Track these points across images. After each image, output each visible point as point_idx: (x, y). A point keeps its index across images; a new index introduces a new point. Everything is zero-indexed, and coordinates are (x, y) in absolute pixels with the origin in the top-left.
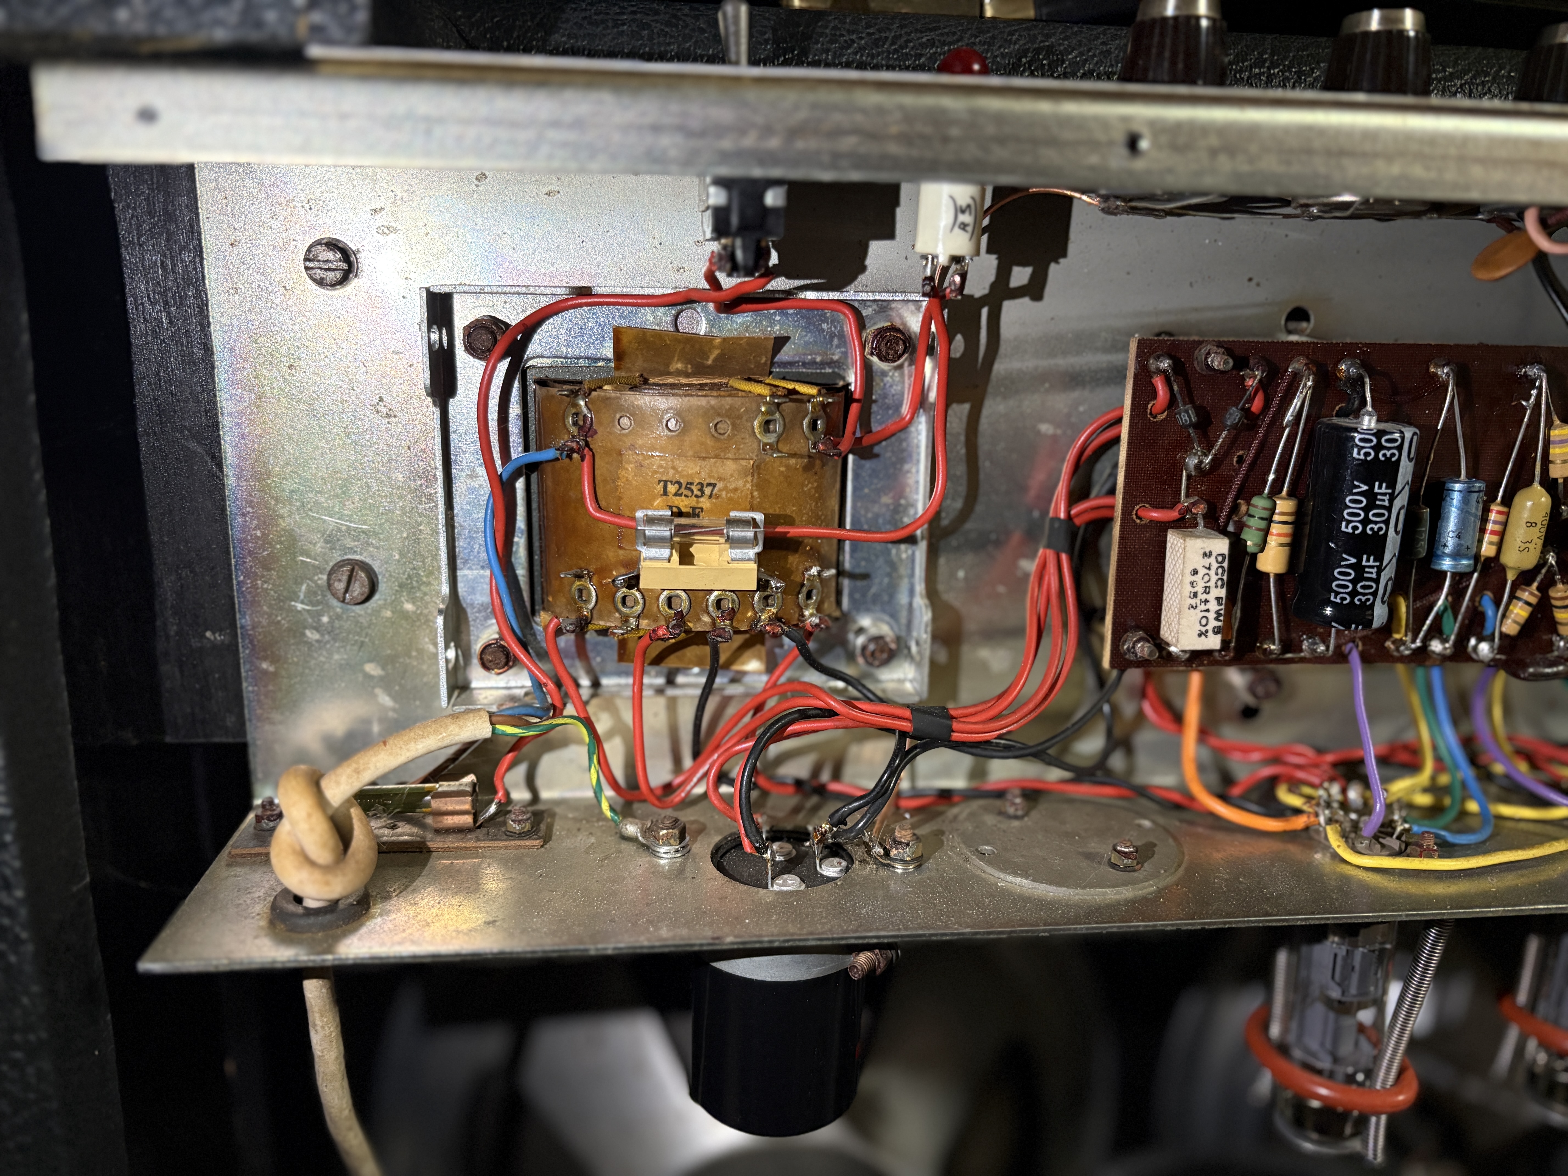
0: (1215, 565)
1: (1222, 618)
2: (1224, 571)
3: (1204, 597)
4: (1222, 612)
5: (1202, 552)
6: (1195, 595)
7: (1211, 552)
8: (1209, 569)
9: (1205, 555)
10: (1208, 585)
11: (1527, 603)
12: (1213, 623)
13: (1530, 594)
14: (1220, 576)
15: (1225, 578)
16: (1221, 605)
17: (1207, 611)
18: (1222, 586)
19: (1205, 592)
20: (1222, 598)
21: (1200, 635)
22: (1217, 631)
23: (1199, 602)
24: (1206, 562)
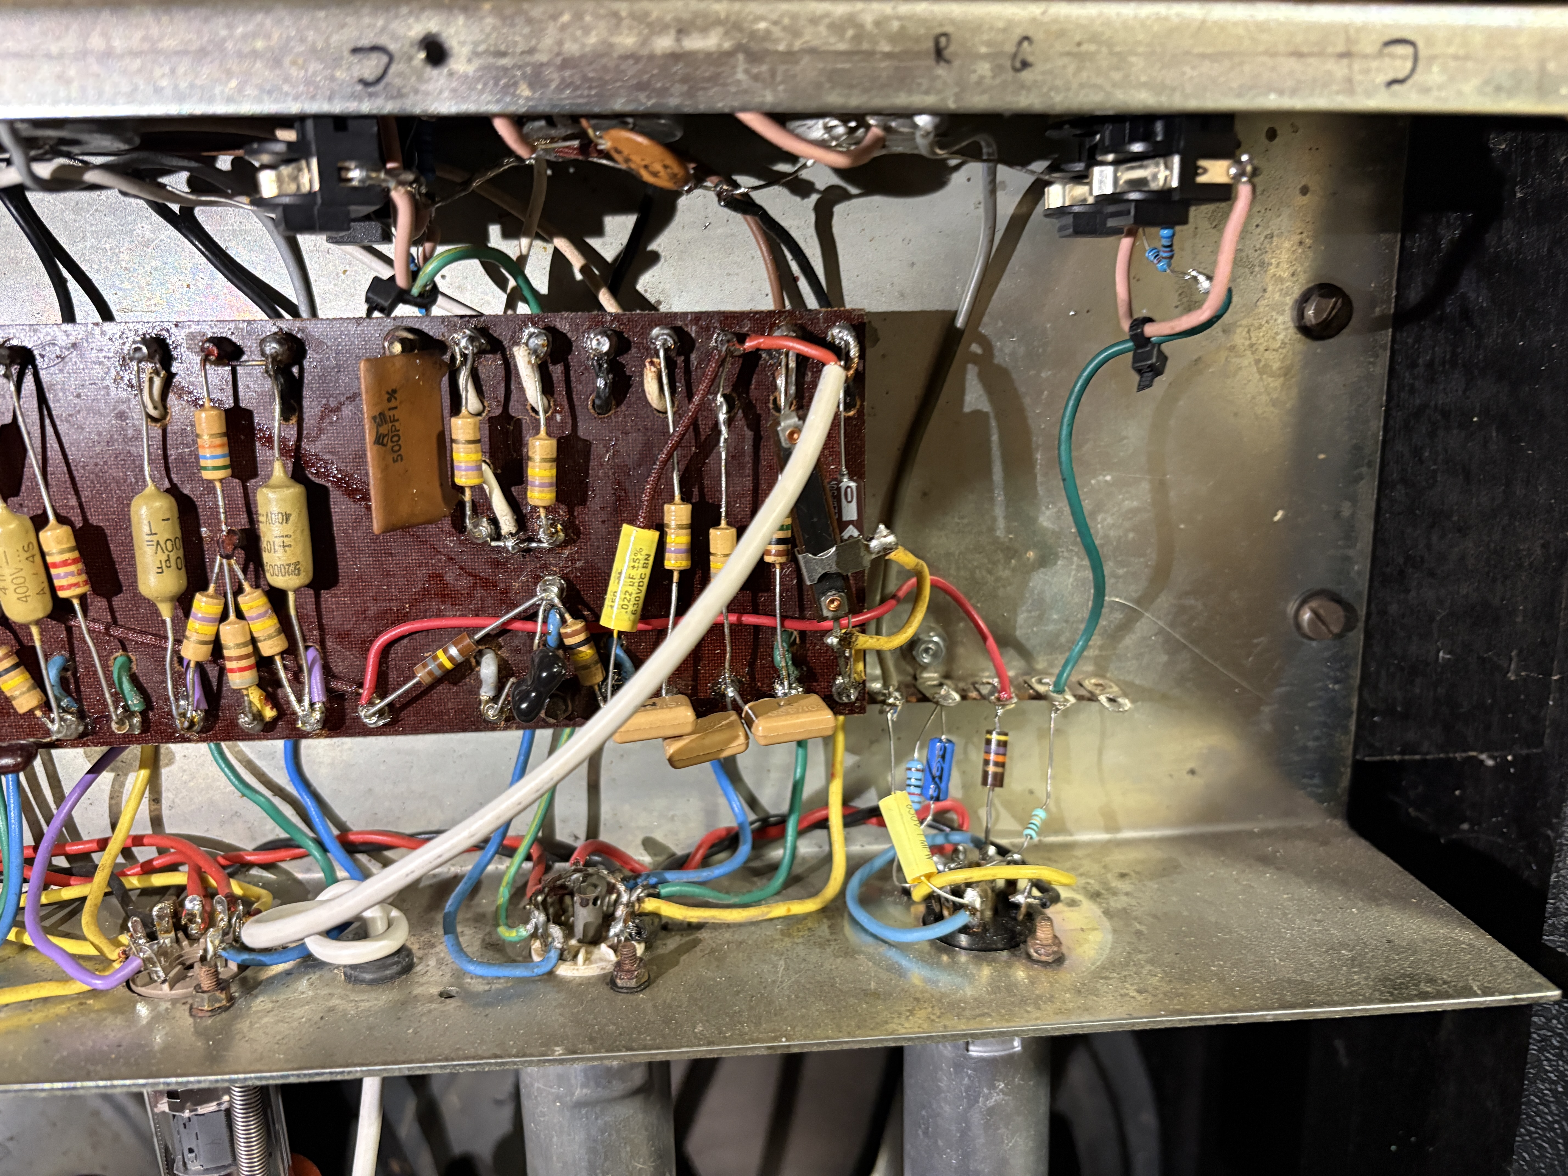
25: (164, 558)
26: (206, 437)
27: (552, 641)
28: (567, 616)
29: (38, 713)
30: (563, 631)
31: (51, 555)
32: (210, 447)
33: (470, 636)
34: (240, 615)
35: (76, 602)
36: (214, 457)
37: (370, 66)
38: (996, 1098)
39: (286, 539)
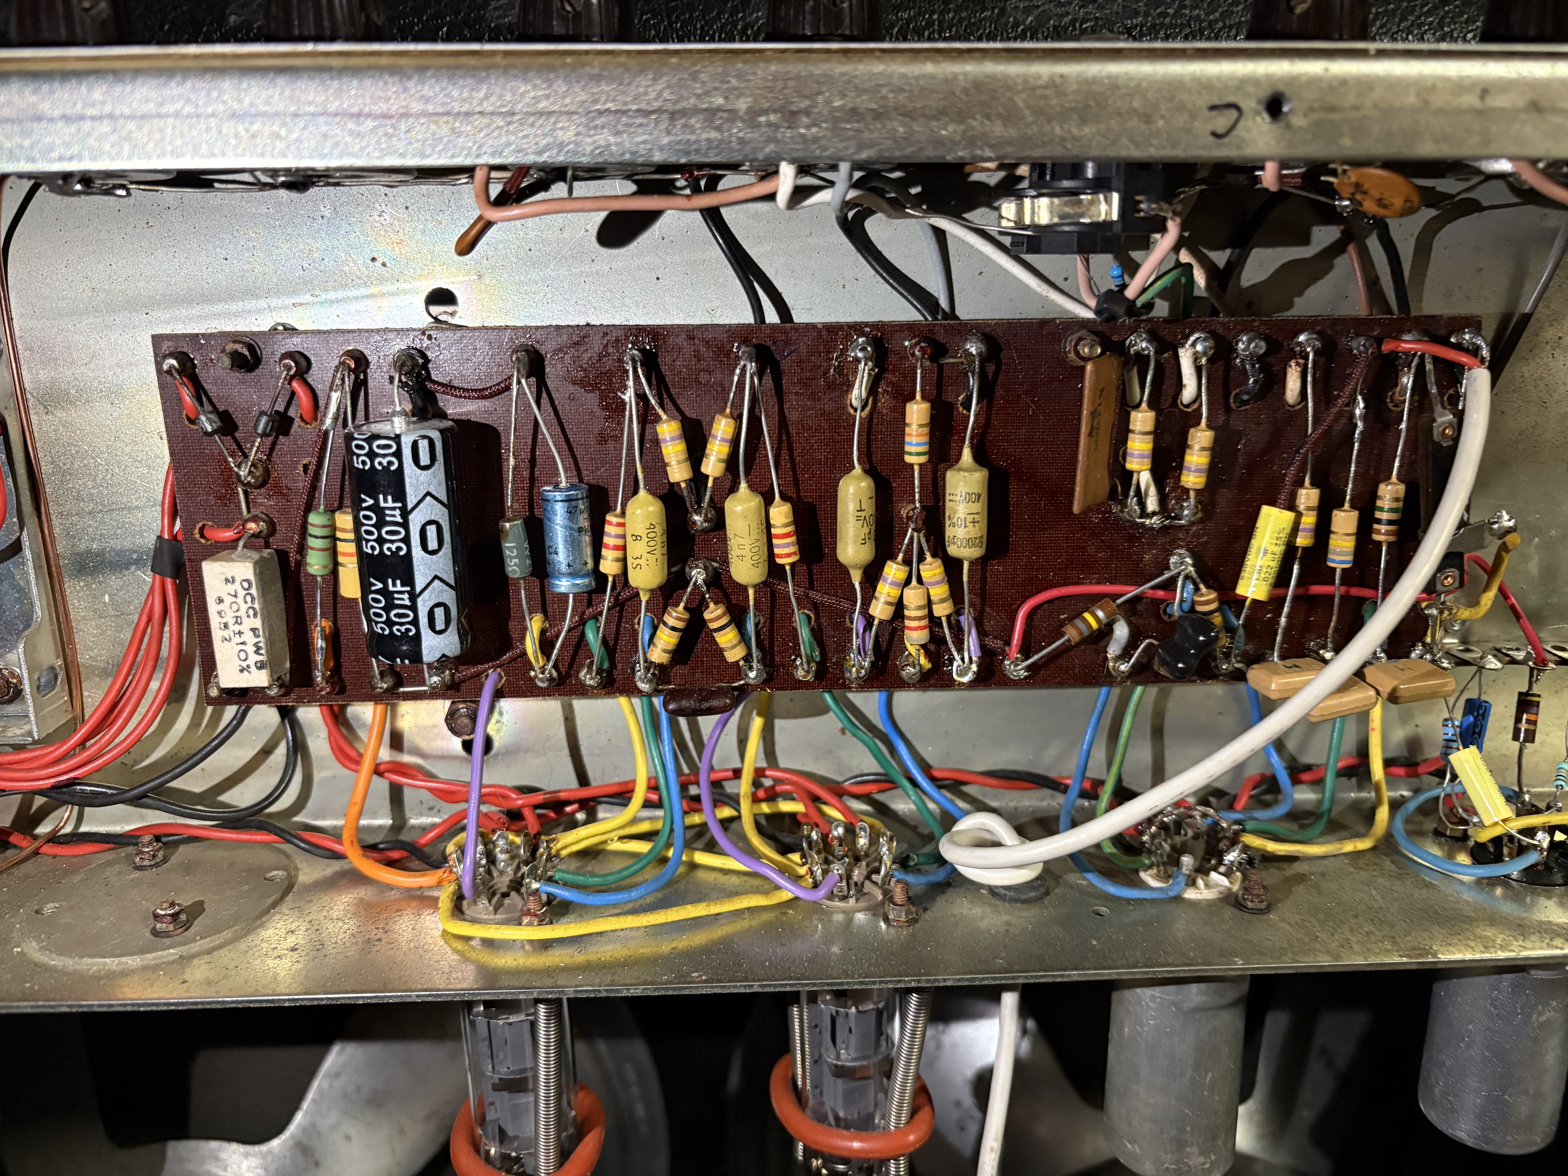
0: (241, 593)
1: (262, 652)
2: (253, 599)
3: (237, 628)
4: (261, 645)
5: (224, 577)
6: (226, 626)
7: (233, 578)
8: (236, 596)
9: (227, 580)
10: (238, 614)
11: (673, 629)
12: (253, 658)
13: (675, 617)
14: (250, 604)
15: (256, 606)
16: (258, 636)
17: (243, 643)
18: (255, 615)
19: (236, 622)
20: (256, 629)
21: (242, 671)
22: (260, 666)
23: (232, 635)
24: (231, 588)
25: (867, 531)
26: (914, 427)
27: (1186, 606)
28: (1202, 586)
29: (742, 663)
30: (1196, 598)
31: (775, 527)
32: (917, 435)
33: (1114, 601)
34: (920, 581)
35: (788, 568)
36: (918, 444)
37: (1221, 122)
38: (1548, 1015)
39: (976, 516)
